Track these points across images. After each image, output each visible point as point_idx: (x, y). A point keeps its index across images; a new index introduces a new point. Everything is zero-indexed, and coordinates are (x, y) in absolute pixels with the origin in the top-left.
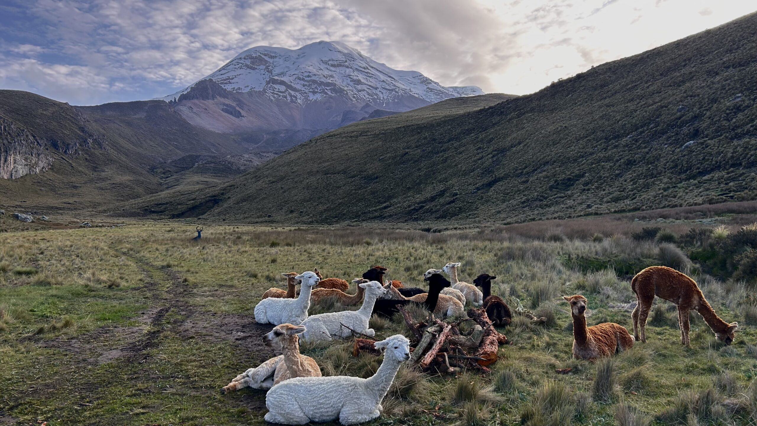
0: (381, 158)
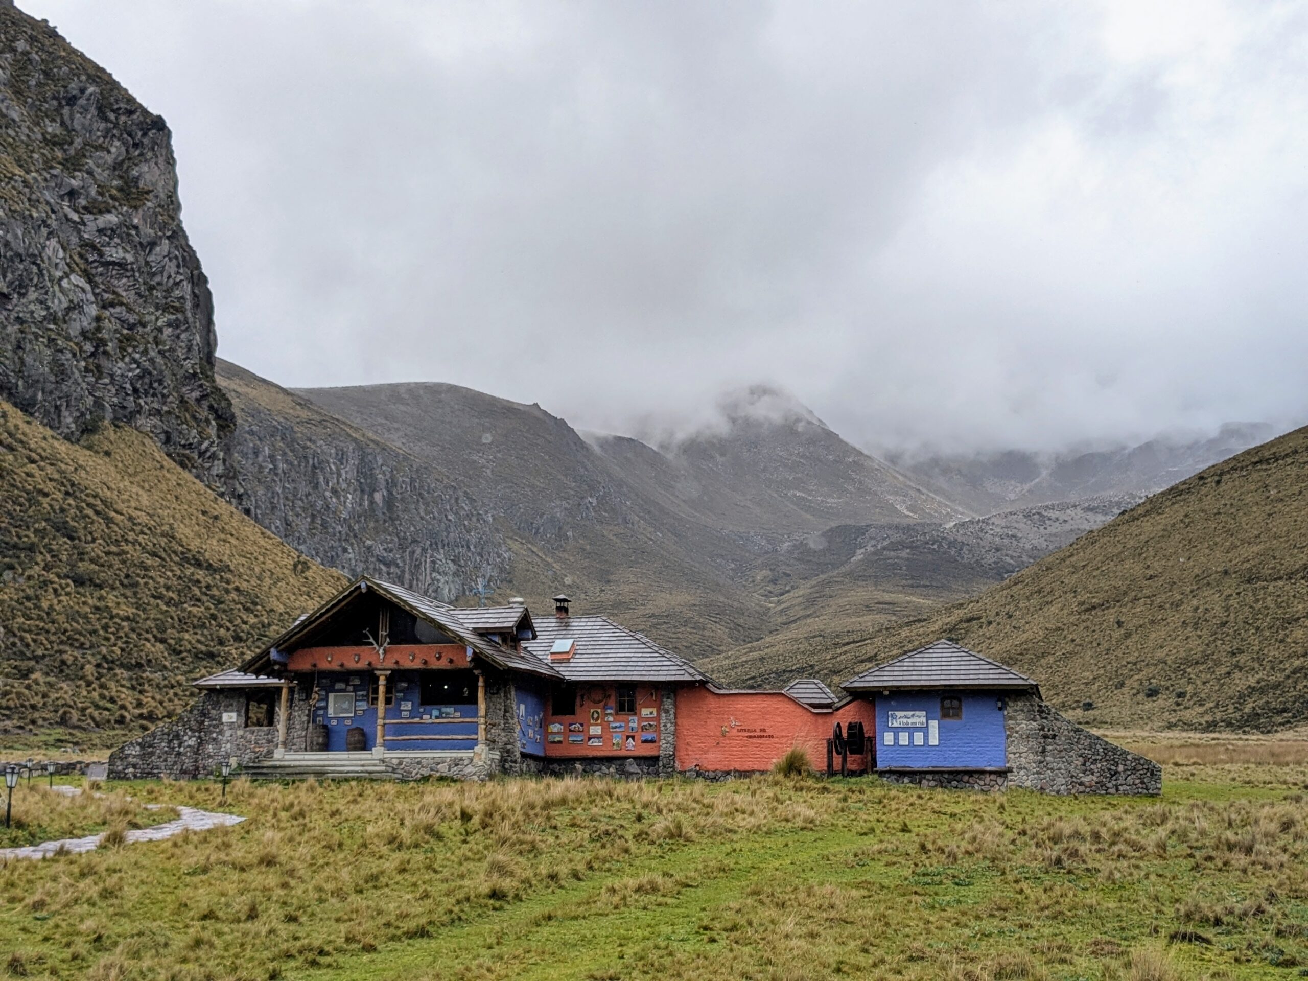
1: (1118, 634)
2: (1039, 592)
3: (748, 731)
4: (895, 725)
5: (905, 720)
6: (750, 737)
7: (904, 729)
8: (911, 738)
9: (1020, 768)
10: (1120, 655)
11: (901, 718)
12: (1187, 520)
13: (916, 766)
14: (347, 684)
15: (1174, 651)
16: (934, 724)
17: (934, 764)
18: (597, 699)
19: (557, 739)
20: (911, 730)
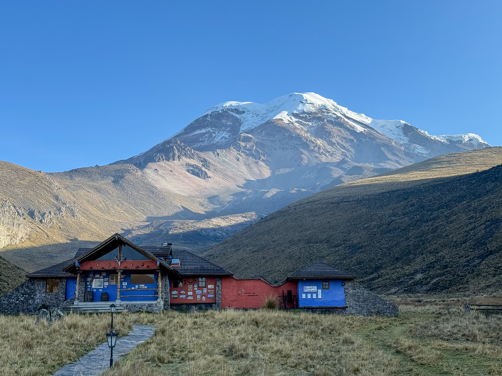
0: (366, 226)
1: (263, 261)
2: (235, 246)
3: (249, 293)
4: (306, 291)
5: (309, 290)
6: (249, 296)
7: (309, 293)
8: (312, 296)
9: (350, 307)
10: (265, 269)
11: (308, 288)
12: (285, 222)
13: (314, 306)
14: (100, 275)
15: (283, 267)
16: (320, 291)
17: (320, 305)
18: (191, 282)
19: (175, 297)
20: (312, 293)
